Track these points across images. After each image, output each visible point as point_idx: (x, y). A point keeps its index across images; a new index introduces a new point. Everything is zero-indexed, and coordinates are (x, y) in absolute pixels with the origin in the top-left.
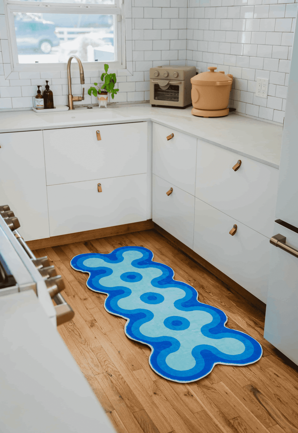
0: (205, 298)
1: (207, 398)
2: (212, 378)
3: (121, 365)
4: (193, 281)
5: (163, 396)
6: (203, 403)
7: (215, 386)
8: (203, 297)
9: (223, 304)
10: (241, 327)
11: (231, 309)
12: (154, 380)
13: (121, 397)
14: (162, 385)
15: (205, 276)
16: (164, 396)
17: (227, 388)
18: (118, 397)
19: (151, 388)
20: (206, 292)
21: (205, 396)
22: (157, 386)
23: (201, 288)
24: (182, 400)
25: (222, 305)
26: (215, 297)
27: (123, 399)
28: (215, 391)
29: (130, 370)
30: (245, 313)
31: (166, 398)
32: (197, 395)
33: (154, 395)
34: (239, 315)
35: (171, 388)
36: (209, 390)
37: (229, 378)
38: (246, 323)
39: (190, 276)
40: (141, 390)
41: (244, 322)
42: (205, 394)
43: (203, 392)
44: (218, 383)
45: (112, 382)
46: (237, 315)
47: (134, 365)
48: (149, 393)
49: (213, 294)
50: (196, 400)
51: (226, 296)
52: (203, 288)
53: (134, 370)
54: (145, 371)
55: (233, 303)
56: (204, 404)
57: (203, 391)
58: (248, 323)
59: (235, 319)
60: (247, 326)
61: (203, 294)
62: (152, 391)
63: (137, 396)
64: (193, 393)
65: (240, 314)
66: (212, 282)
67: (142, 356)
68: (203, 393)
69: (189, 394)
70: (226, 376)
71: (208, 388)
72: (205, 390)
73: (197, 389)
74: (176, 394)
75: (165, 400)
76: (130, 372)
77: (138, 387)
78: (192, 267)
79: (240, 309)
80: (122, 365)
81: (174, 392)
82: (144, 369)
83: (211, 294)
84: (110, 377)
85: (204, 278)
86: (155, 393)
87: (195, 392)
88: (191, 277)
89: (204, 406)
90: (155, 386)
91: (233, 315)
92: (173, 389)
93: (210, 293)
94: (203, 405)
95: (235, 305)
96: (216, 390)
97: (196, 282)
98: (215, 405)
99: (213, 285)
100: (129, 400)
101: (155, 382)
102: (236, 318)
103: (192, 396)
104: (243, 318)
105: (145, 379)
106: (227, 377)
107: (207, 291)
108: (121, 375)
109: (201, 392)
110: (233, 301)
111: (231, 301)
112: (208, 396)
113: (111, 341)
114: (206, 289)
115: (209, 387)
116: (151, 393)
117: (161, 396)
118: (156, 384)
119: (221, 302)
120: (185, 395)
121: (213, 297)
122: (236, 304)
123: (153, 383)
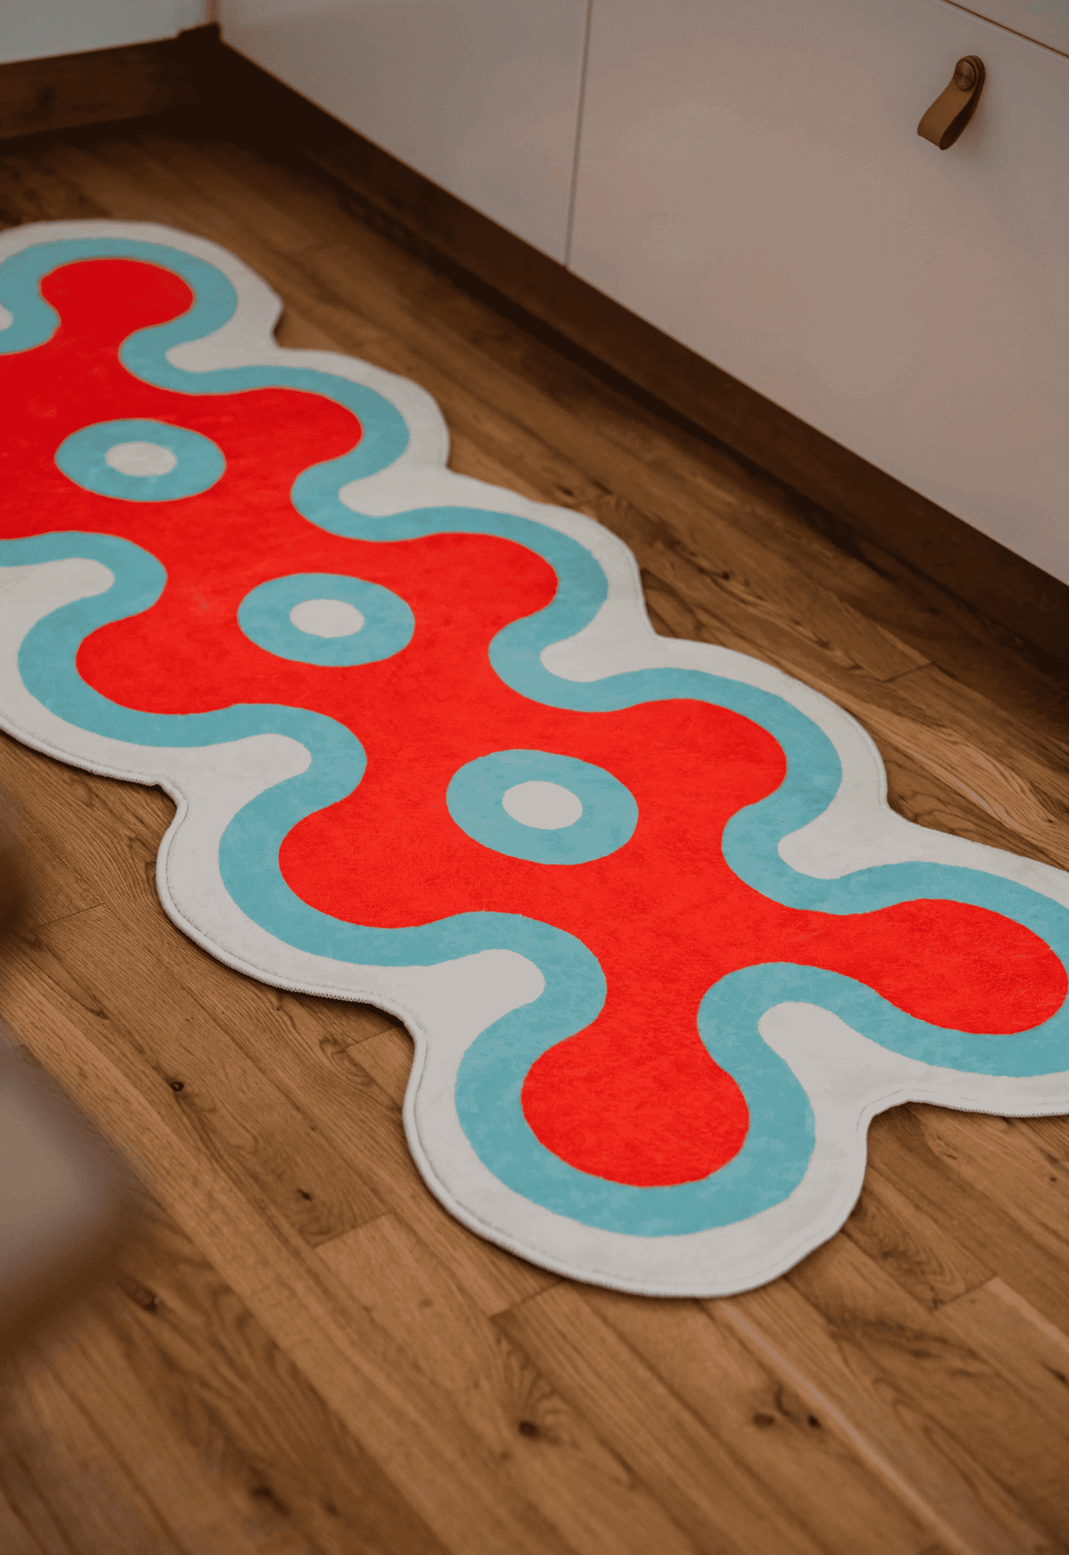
0: (704, 617)
1: (927, 1431)
2: (923, 1257)
3: (210, 1196)
4: (592, 492)
5: (594, 1451)
6: (912, 1478)
7: (956, 1320)
8: (690, 611)
9: (838, 655)
10: (1010, 823)
11: (902, 694)
12: (497, 1305)
13: (262, 1492)
14: (568, 1350)
15: (663, 449)
16: (604, 1442)
17: (1052, 1332)
18: (241, 1500)
19: (485, 1385)
20: (702, 571)
21: (909, 1416)
22: (527, 1362)
23: (659, 546)
24: (751, 1472)
25: (834, 667)
26: (768, 609)
27: (281, 1508)
28: (974, 1366)
29: (296, 1240)
30: (1004, 714)
31: (627, 1467)
32: (851, 1415)
33: (521, 1448)
34: (973, 736)
35: (643, 1373)
36: (927, 1364)
37: (1040, 1247)
38: (1035, 789)
39: (557, 455)
40: (413, 1413)
41: (1017, 782)
42: (902, 1399)
43: (884, 1378)
44: (973, 1295)
45: (169, 1362)
46: (956, 737)
47: (318, 1193)
48: (483, 1426)
49: (747, 584)
50: (852, 1460)
51: (847, 598)
52: (673, 544)
53: (327, 1233)
54: (411, 1231)
55: (901, 646)
56: (922, 1492)
57: (883, 1370)
58: (1050, 791)
59: (951, 768)
60: (1043, 812)
61: (681, 587)
62: (499, 1412)
63: (395, 1469)
64: (815, 1398)
65: (973, 724)
66: (725, 496)
67: (360, 1108)
68: (889, 1394)
69: (786, 1413)
70: (1017, 1229)
71: (915, 1346)
72: (897, 1364)
73: (837, 1360)
74: (686, 1417)
75: (617, 1481)
76: (296, 1254)
77: (380, 1379)
78: (554, 390)
79: (966, 691)
80: (222, 1198)
81: (674, 1405)
82: (400, 1220)
83: (736, 586)
84: (146, 1318)
85: (657, 466)
86: (528, 1429)
87: (823, 1386)
88: (568, 461)
89: (927, 1512)
90: (514, 1363)
91: (927, 735)
92: (660, 1378)
93: (726, 576)
94: (913, 1498)
95: (923, 661)
96: (972, 1354)
97: (612, 500)
98: (1010, 1490)
99: (735, 522)
100: (331, 1510)
101: (503, 1324)
102: (954, 758)
103: (813, 1422)
104: (1001, 755)
105: (426, 1303)
106: (1028, 1237)
107: (705, 564)
108: (227, 1290)
109: (867, 1382)
110: (905, 629)
111: (879, 628)
112: (931, 1417)
113: (94, 998)
114: (692, 547)
115: (920, 1336)
116: (498, 1431)
117: (575, 1445)
118: (517, 1347)
119: (824, 644)
120: (762, 1421)
121: (754, 605)
122: (924, 653)
123: (488, 1333)
